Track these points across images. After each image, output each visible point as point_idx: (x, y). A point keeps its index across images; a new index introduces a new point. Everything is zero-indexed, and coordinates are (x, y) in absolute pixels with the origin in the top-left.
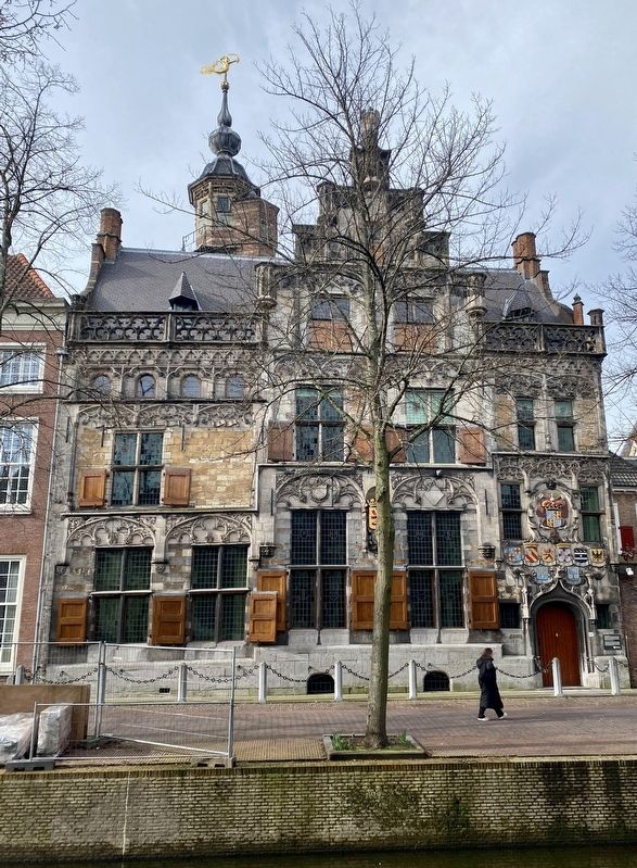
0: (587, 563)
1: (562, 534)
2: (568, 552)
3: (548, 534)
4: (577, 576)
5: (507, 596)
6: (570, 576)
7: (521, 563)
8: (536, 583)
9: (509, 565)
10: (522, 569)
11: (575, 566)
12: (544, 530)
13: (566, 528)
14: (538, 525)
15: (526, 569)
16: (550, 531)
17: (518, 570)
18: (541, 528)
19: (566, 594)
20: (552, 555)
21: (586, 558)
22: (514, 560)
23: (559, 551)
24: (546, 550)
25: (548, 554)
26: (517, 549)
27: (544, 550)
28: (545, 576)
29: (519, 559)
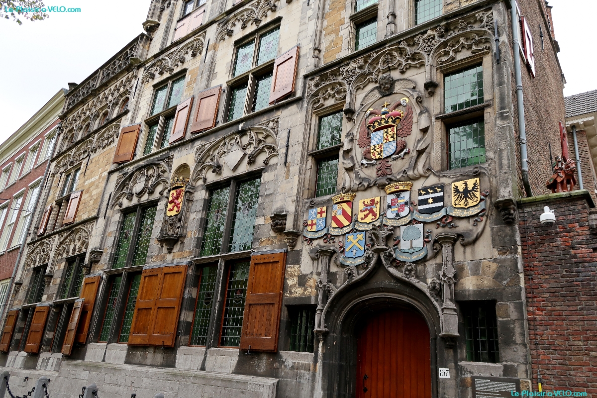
0: (442, 213)
1: (397, 166)
2: (406, 196)
3: (371, 173)
4: (419, 243)
5: (298, 292)
6: (404, 245)
7: (325, 232)
8: (343, 266)
9: (306, 239)
10: (326, 243)
11: (416, 223)
12: (367, 167)
13: (406, 154)
14: (358, 162)
15: (331, 241)
16: (376, 166)
17: (318, 244)
18: (362, 164)
19: (395, 283)
20: (376, 209)
21: (441, 204)
22: (315, 228)
23: (389, 199)
24: (366, 203)
25: (369, 208)
26: (322, 209)
27: (364, 203)
28: (358, 250)
29: (322, 225)
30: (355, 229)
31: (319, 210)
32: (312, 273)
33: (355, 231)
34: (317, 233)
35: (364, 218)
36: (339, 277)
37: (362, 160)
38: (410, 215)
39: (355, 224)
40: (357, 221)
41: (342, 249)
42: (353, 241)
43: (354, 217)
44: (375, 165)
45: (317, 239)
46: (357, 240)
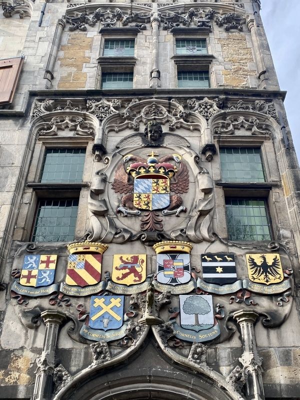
2: (185, 260)
4: (208, 319)
7: (52, 289)
8: (84, 340)
9: (16, 296)
10: (53, 305)
11: (202, 294)
12: (126, 216)
13: (182, 211)
14: (112, 209)
15: (63, 304)
16: (140, 218)
17: (39, 306)
18: (120, 212)
19: (173, 370)
20: (142, 269)
21: (233, 275)
22: (33, 282)
23: (161, 260)
24: (124, 259)
25: (129, 266)
26: (49, 258)
27: (121, 258)
28: (111, 319)
29: (48, 280)
30: (107, 291)
31: (44, 258)
32: (22, 348)
33: (106, 293)
34: (36, 290)
35: (122, 279)
36: (75, 357)
37: (118, 207)
38: (191, 283)
39: (105, 285)
40: (110, 280)
41: (84, 316)
42: (103, 306)
43: (104, 276)
44: (139, 216)
45: (36, 298)
46: (111, 306)
